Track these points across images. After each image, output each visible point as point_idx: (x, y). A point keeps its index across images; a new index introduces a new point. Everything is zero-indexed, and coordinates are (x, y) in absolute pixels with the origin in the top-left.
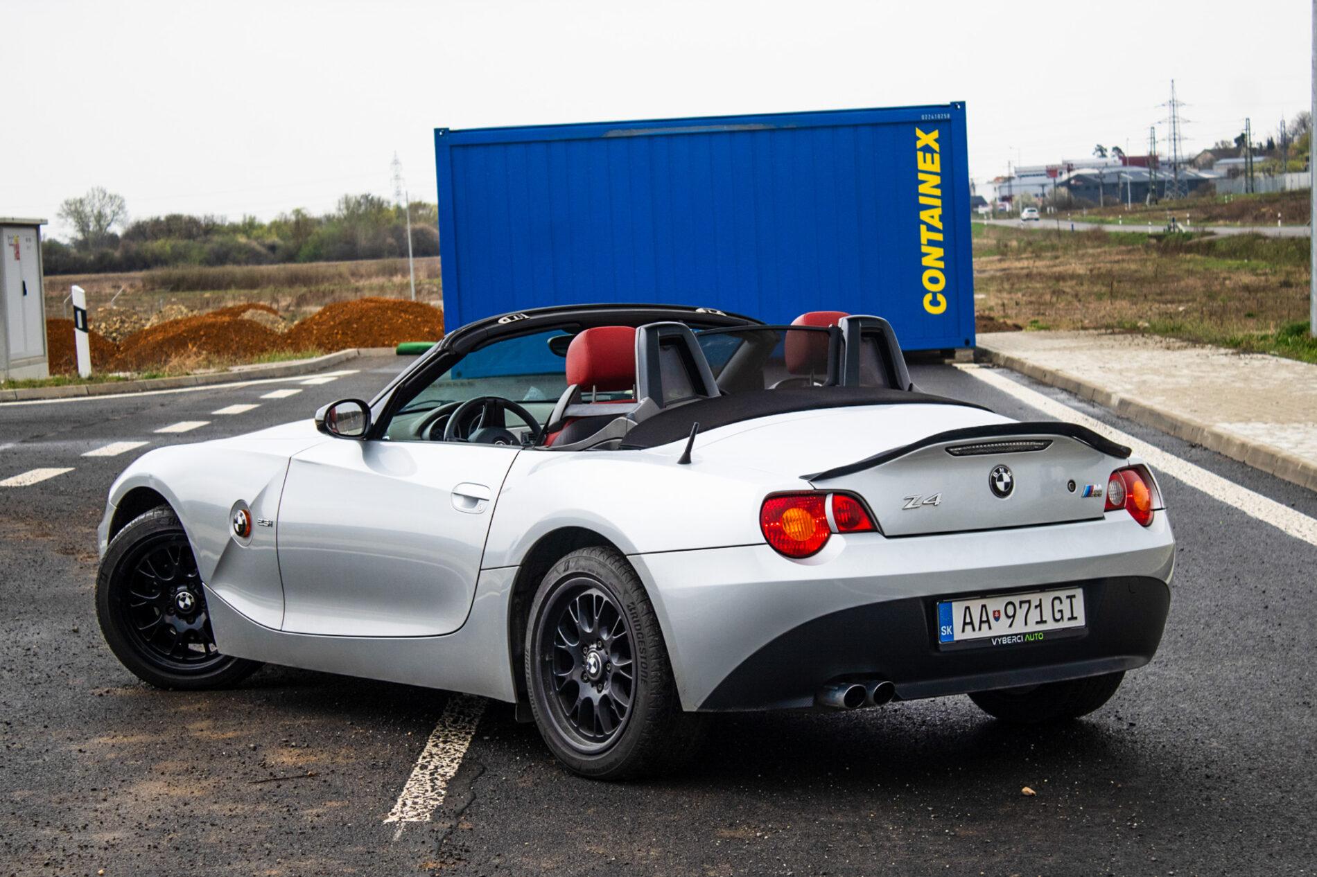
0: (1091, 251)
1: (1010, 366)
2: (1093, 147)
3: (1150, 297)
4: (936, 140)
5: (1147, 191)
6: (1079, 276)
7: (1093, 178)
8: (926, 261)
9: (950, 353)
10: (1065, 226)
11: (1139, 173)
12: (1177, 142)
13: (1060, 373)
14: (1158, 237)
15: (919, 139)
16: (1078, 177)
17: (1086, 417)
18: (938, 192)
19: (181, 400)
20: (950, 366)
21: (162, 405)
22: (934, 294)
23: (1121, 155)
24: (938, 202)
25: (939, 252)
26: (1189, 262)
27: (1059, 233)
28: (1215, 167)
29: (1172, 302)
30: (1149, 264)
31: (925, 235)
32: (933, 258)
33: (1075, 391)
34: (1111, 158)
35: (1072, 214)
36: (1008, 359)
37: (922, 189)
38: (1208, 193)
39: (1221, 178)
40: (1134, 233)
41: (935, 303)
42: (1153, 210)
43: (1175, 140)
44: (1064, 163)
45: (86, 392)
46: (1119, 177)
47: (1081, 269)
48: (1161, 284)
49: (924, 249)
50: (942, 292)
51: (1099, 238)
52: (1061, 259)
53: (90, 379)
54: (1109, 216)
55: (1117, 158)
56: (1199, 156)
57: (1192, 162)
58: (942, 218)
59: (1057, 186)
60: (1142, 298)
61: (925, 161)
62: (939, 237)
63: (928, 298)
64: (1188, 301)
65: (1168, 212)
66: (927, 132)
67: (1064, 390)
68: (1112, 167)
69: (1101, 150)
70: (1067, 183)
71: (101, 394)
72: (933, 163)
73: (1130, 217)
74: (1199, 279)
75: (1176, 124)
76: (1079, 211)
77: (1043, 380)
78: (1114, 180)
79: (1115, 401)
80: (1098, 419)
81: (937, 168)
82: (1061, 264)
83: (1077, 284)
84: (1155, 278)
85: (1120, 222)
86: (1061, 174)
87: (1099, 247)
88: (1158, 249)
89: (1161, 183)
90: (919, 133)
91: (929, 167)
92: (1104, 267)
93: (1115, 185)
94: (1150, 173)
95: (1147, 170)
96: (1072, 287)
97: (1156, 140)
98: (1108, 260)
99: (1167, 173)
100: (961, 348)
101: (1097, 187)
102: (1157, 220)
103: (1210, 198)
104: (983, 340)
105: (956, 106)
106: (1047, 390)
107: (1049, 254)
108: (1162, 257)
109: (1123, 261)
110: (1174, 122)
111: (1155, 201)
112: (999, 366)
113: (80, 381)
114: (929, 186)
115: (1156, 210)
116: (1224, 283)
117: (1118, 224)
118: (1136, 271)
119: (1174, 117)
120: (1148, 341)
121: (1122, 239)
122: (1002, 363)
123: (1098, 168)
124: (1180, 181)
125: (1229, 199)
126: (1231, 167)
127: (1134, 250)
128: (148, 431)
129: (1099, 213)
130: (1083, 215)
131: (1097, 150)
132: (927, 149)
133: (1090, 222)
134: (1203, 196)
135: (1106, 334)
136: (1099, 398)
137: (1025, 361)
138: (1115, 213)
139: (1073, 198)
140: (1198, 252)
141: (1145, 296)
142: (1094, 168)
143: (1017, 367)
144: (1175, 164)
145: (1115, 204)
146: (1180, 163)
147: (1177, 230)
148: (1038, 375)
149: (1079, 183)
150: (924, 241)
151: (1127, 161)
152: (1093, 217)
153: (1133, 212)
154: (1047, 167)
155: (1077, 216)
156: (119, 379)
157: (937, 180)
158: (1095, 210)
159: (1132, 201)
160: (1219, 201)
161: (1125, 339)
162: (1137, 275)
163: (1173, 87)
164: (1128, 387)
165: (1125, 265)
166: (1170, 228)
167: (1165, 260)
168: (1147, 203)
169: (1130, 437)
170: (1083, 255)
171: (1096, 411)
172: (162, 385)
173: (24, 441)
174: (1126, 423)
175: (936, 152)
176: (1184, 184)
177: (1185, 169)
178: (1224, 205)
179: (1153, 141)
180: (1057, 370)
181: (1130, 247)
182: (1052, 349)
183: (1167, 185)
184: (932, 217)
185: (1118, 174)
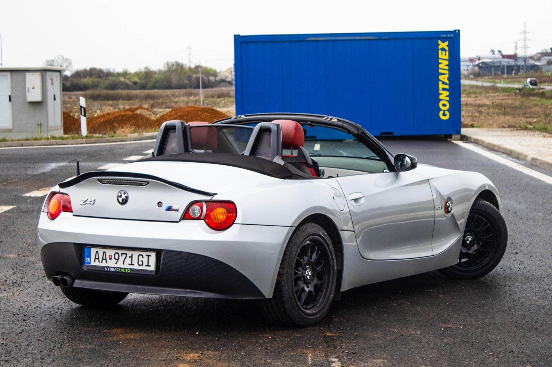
0: (491, 95)
1: (476, 142)
2: (490, 50)
3: (520, 115)
4: (447, 46)
5: (513, 69)
6: (487, 105)
7: (490, 63)
8: (441, 97)
9: (450, 136)
10: (479, 83)
11: (509, 62)
12: (526, 49)
13: (502, 146)
14: (520, 90)
15: (439, 45)
16: (483, 63)
17: (518, 164)
18: (447, 68)
19: (127, 147)
20: (450, 142)
21: (121, 149)
22: (444, 111)
23: (501, 54)
24: (447, 72)
25: (447, 93)
26: (534, 100)
27: (477, 87)
28: (542, 60)
29: (530, 117)
30: (517, 101)
31: (441, 86)
32: (444, 96)
33: (510, 154)
34: (497, 55)
35: (481, 78)
36: (476, 140)
37: (440, 66)
38: (539, 71)
39: (544, 65)
40: (509, 87)
41: (444, 115)
42: (516, 78)
43: (525, 48)
44: (477, 56)
45: (85, 142)
46: (501, 63)
47: (487, 102)
48: (523, 110)
49: (441, 92)
50: (448, 110)
51: (495, 89)
52: (479, 98)
53: (87, 137)
54: (497, 79)
55: (499, 55)
56: (535, 55)
57: (531, 58)
58: (448, 79)
59: (474, 66)
60: (517, 115)
61: (442, 54)
62: (447, 87)
63: (441, 113)
64: (537, 117)
65: (523, 79)
66: (443, 42)
67: (504, 153)
68: (497, 59)
69: (493, 51)
70: (478, 65)
71: (91, 143)
72: (445, 55)
73: (506, 80)
74: (540, 108)
75: (526, 41)
76: (484, 77)
77: (493, 148)
78: (498, 64)
79: (529, 158)
80: (524, 165)
81: (447, 57)
82: (479, 100)
83: (487, 109)
84: (521, 107)
85: (502, 82)
86: (475, 61)
87: (495, 93)
88: (521, 95)
89: (519, 67)
90: (440, 42)
91: (444, 57)
92: (498, 102)
93: (499, 67)
94: (515, 62)
95: (513, 60)
96: (485, 110)
97: (518, 47)
98: (499, 98)
99: (521, 62)
100: (455, 134)
101: (491, 67)
102: (519, 82)
103: (540, 73)
104: (464, 131)
105: (456, 32)
106: (496, 153)
107: (473, 95)
108: (522, 98)
109: (505, 99)
110: (525, 40)
111: (516, 74)
112: (472, 142)
113: (82, 138)
114: (444, 65)
115: (517, 78)
116: (551, 110)
117: (501, 83)
118: (512, 104)
119: (525, 38)
120: (534, 133)
121: (504, 90)
122: (473, 141)
123: (492, 59)
124: (527, 66)
125: (548, 74)
126: (548, 60)
127: (510, 95)
128: (121, 159)
129: (493, 79)
130: (485, 79)
131: (491, 51)
132: (443, 49)
133: (489, 82)
134: (537, 72)
135: (514, 130)
136: (521, 157)
137: (484, 141)
138: (500, 79)
139: (480, 72)
140: (537, 96)
141: (518, 115)
142: (490, 59)
143: (480, 143)
144: (525, 58)
145: (498, 75)
146: (527, 58)
147: (528, 87)
148: (491, 147)
149: (483, 65)
150: (440, 88)
151: (504, 57)
152: (490, 80)
153: (507, 78)
154: (469, 58)
155: (483, 79)
156: (98, 137)
157: (447, 63)
158: (491, 77)
159: (508, 73)
160: (544, 75)
161: (524, 132)
162: (513, 105)
163: (525, 25)
164: (534, 153)
165: (507, 101)
166: (525, 86)
167: (524, 99)
168: (513, 74)
169: (540, 173)
170: (488, 96)
171: (521, 162)
172: (116, 140)
173: (70, 162)
174: (536, 168)
175: (447, 51)
176: (528, 67)
177: (529, 60)
178: (547, 76)
179: (516, 48)
180: (499, 145)
181: (508, 94)
182: (494, 136)
183: (521, 67)
184: (444, 78)
185: (500, 62)
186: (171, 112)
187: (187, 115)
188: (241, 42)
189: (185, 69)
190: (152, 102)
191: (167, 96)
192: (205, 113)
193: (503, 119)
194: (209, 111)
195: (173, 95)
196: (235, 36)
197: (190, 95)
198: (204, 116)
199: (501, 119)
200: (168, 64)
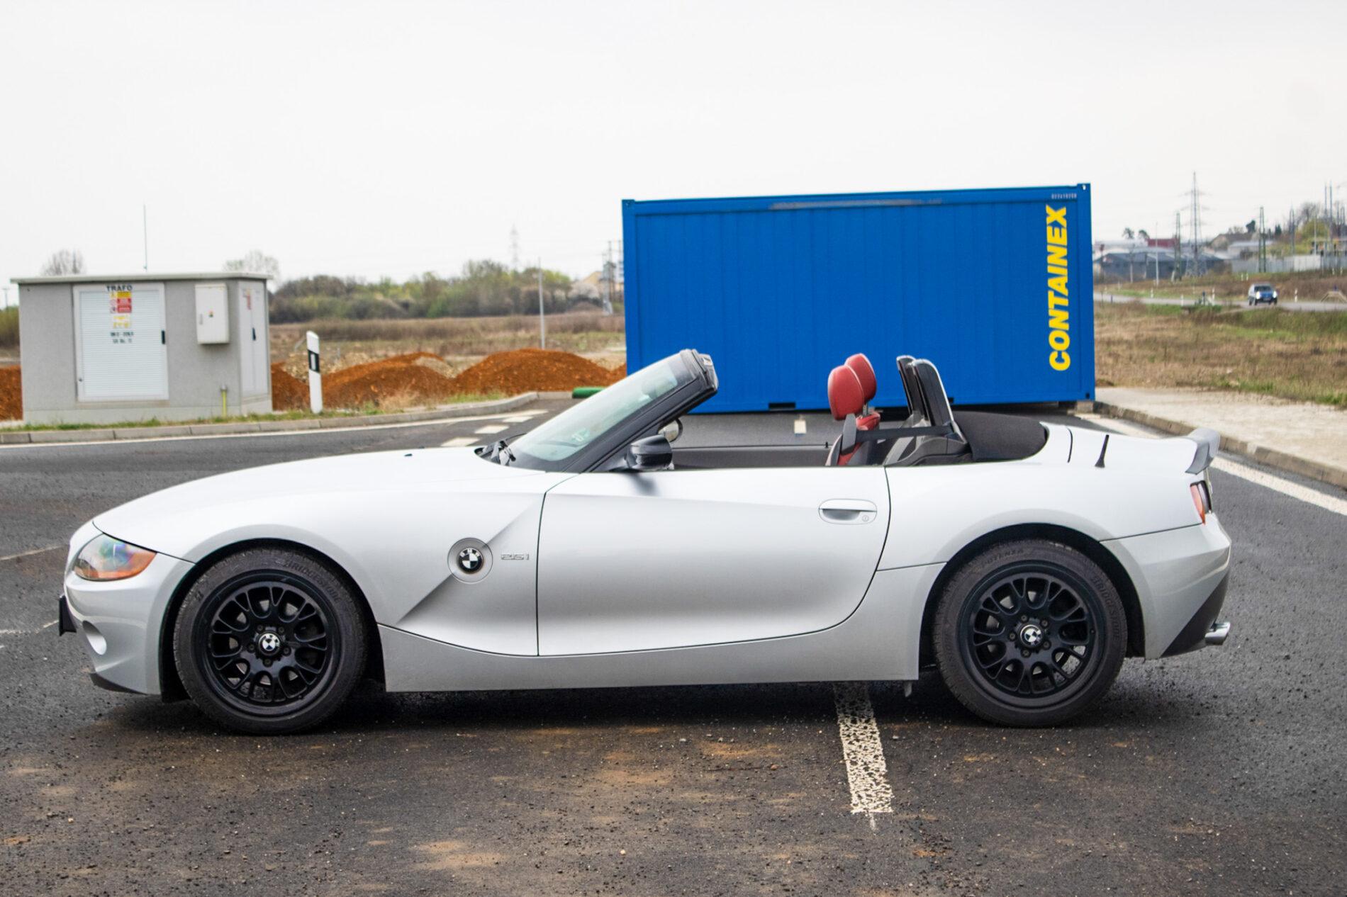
0: (1133, 320)
1: (1129, 417)
2: (1122, 230)
3: (1197, 361)
4: (1065, 217)
5: (1171, 269)
6: (1127, 342)
7: (1124, 258)
8: (1052, 323)
9: (1071, 404)
10: (1106, 297)
11: (1164, 254)
12: (1197, 227)
13: (1187, 424)
14: (1190, 309)
15: (1048, 215)
16: (1109, 256)
17: (1229, 462)
18: (1065, 262)
20: (1072, 416)
21: (393, 438)
23: (1146, 237)
24: (1065, 272)
25: (1065, 315)
26: (1222, 330)
27: (1101, 304)
28: (1229, 250)
29: (1219, 365)
30: (1187, 332)
31: (1052, 300)
32: (1059, 321)
34: (1138, 239)
36: (1127, 411)
37: (1050, 259)
38: (1225, 272)
39: (1235, 259)
40: (1167, 305)
41: (1060, 360)
42: (1179, 286)
43: (1195, 224)
44: (1097, 243)
45: (319, 426)
46: (1146, 257)
47: (1127, 336)
48: (1202, 350)
49: (1052, 312)
50: (1067, 351)
51: (1138, 308)
53: (321, 414)
54: (1142, 289)
55: (1143, 240)
56: (1215, 239)
57: (1209, 244)
58: (1067, 285)
60: (1191, 361)
61: (1054, 235)
62: (1065, 302)
63: (1053, 356)
64: (1232, 365)
65: (1194, 288)
66: (1056, 208)
68: (1138, 247)
69: (1129, 233)
70: (1100, 261)
71: (331, 427)
72: (1061, 236)
73: (1160, 291)
74: (1236, 345)
75: (1197, 211)
78: (1142, 258)
80: (1242, 464)
81: (1064, 241)
82: (1107, 330)
83: (1127, 348)
84: (1196, 344)
85: (1152, 295)
86: (1094, 252)
87: (1138, 316)
88: (1193, 319)
89: (1184, 263)
90: (1049, 210)
91: (1057, 241)
92: (1146, 333)
93: (1143, 263)
94: (1175, 253)
95: (1172, 250)
96: (1124, 351)
97: (1181, 224)
98: (1149, 327)
99: (1188, 254)
100: (1081, 399)
101: (1126, 264)
102: (1187, 294)
103: (1228, 276)
104: (1101, 394)
105: (1082, 187)
108: (1197, 325)
109: (1162, 329)
110: (1195, 209)
111: (1178, 277)
112: (1119, 418)
113: (314, 416)
114: (1057, 257)
115: (1183, 286)
116: (1259, 350)
117: (1150, 296)
118: (1177, 338)
119: (1195, 205)
121: (1157, 310)
122: (1121, 414)
123: (1128, 248)
124: (1199, 261)
125: (1245, 277)
126: (1243, 249)
127: (1171, 320)
129: (1131, 288)
130: (1117, 289)
131: (1125, 233)
132: (1056, 224)
133: (1125, 294)
134: (1222, 274)
136: (1233, 447)
137: (1146, 413)
138: (1149, 287)
140: (1229, 322)
141: (1194, 360)
142: (1124, 247)
144: (1196, 245)
145: (1143, 280)
146: (1200, 246)
147: (1206, 303)
148: (1162, 425)
149: (1111, 261)
150: (1051, 304)
151: (1152, 243)
152: (1127, 291)
153: (1161, 286)
156: (346, 415)
157: (1064, 252)
158: (1127, 284)
159: (1161, 276)
160: (1233, 278)
162: (1179, 341)
163: (1195, 178)
164: (1259, 437)
165: (1165, 333)
166: (1200, 301)
167: (1200, 329)
168: (1173, 279)
170: (1126, 323)
171: (1234, 457)
172: (383, 420)
174: (1270, 469)
175: (1064, 227)
176: (1203, 263)
177: (1203, 250)
178: (1241, 282)
179: (1178, 225)
180: (1181, 421)
181: (1167, 318)
182: (1163, 403)
183: (1188, 264)
185: (1145, 254)
186: (485, 362)
187: (520, 366)
188: (637, 216)
189: (506, 274)
190: (441, 342)
191: (472, 330)
192: (557, 364)
193: (1162, 370)
194: (563, 360)
195: (483, 329)
196: (624, 202)
197: (517, 327)
198: (555, 369)
199: (1160, 369)
200: (471, 266)
